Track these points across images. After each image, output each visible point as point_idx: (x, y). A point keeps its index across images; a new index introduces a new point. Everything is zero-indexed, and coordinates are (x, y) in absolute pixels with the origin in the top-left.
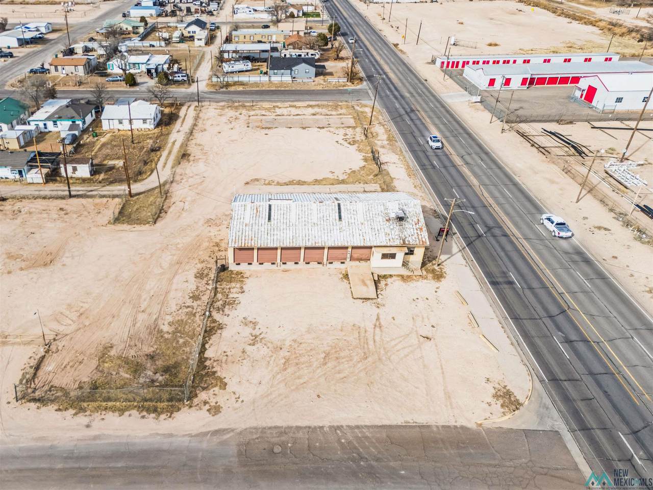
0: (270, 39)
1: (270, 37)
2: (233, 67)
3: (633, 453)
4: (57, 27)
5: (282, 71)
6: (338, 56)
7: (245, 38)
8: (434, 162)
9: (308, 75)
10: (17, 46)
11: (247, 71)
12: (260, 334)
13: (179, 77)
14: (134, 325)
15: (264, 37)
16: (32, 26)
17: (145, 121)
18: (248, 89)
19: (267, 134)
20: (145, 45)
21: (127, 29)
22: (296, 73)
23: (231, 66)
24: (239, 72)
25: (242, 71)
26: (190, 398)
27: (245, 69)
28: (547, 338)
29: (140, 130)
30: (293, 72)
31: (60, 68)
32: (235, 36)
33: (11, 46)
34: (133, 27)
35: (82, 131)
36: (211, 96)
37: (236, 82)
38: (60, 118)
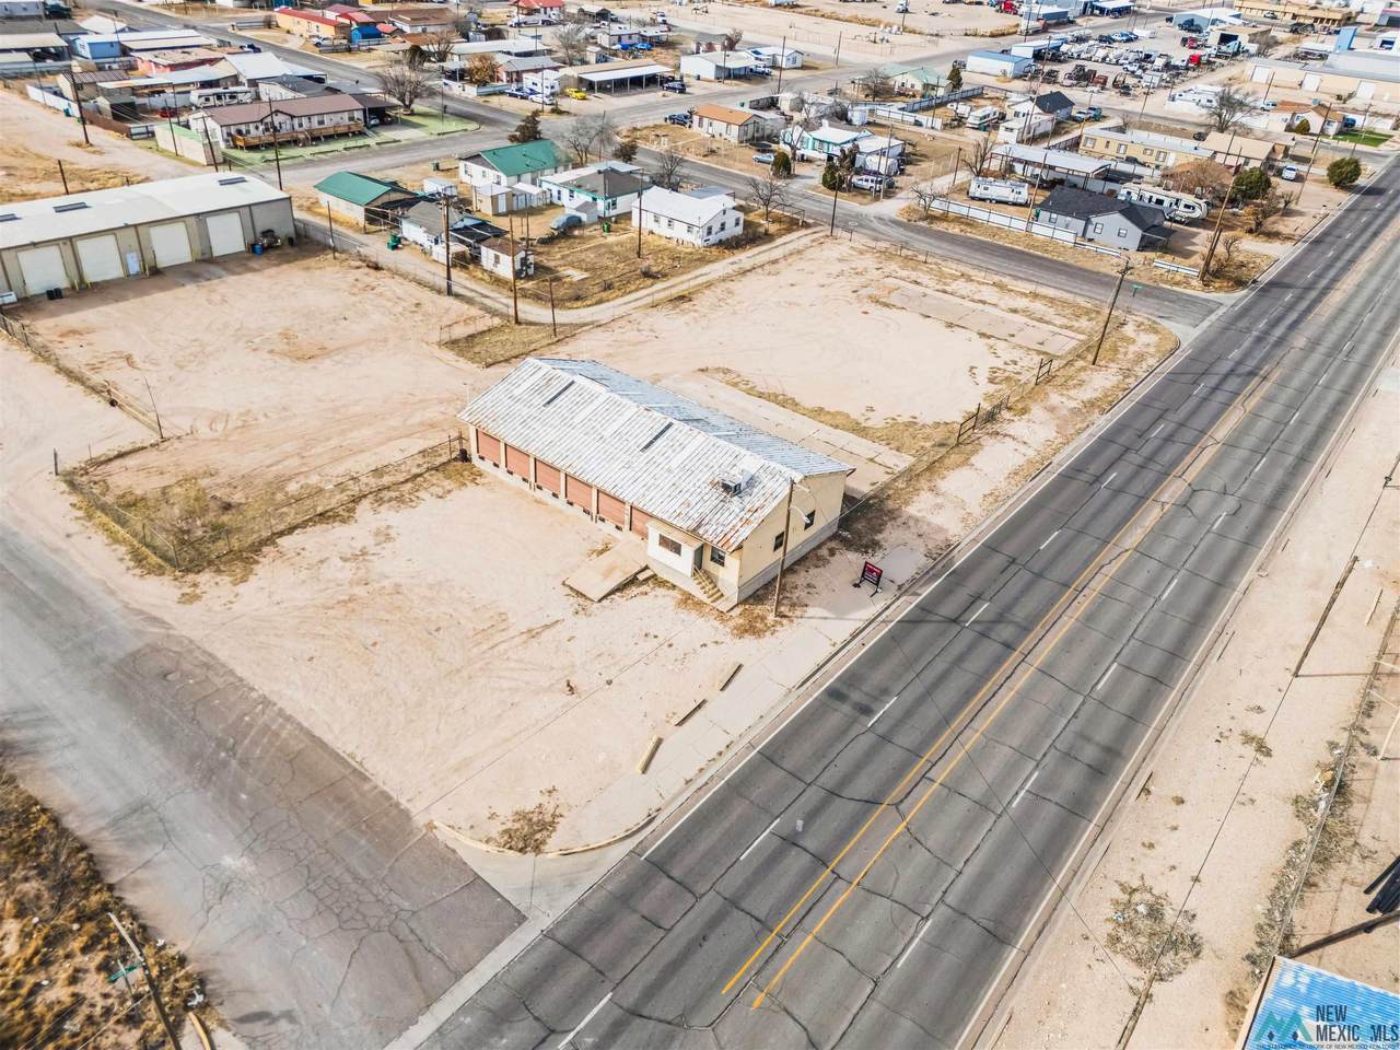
0: (1161, 159)
1: (1162, 155)
2: (986, 189)
3: (578, 1029)
4: (810, 61)
5: (1069, 219)
6: (1259, 224)
7: (1107, 146)
8: (1114, 475)
9: (1122, 242)
10: (713, 78)
11: (1014, 204)
12: (373, 554)
13: (867, 181)
14: (268, 467)
15: (1149, 152)
16: (766, 52)
17: (690, 227)
18: (971, 235)
19: (866, 313)
20: (906, 118)
21: (913, 86)
22: (1098, 231)
23: (982, 187)
24: (998, 202)
25: (1006, 203)
26: (188, 571)
27: (1011, 199)
28: (766, 811)
29: (680, 242)
30: (1091, 228)
31: (706, 121)
32: (1087, 138)
33: (702, 76)
34: (926, 86)
35: (599, 217)
36: (882, 228)
37: (962, 217)
38: (579, 187)
